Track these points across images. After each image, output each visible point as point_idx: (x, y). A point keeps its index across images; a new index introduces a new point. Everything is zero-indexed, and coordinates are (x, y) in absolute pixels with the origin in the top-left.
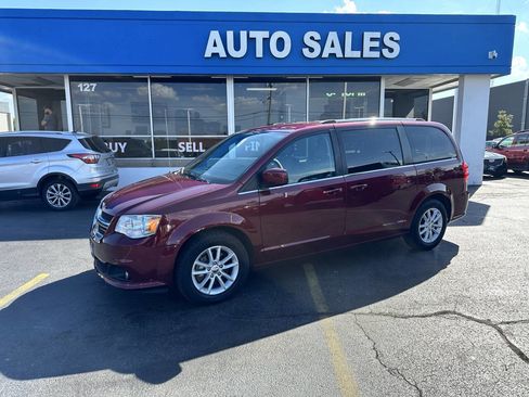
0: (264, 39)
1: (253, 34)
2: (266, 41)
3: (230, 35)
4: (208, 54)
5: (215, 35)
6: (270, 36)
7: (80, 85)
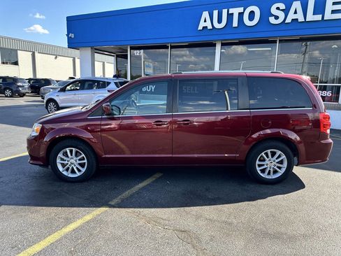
0: (239, 13)
1: (231, 11)
2: (241, 15)
3: (216, 13)
4: (200, 28)
5: (206, 14)
6: (244, 11)
7: (135, 52)
